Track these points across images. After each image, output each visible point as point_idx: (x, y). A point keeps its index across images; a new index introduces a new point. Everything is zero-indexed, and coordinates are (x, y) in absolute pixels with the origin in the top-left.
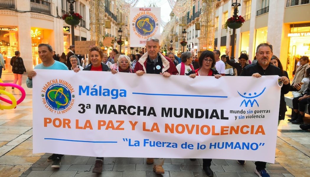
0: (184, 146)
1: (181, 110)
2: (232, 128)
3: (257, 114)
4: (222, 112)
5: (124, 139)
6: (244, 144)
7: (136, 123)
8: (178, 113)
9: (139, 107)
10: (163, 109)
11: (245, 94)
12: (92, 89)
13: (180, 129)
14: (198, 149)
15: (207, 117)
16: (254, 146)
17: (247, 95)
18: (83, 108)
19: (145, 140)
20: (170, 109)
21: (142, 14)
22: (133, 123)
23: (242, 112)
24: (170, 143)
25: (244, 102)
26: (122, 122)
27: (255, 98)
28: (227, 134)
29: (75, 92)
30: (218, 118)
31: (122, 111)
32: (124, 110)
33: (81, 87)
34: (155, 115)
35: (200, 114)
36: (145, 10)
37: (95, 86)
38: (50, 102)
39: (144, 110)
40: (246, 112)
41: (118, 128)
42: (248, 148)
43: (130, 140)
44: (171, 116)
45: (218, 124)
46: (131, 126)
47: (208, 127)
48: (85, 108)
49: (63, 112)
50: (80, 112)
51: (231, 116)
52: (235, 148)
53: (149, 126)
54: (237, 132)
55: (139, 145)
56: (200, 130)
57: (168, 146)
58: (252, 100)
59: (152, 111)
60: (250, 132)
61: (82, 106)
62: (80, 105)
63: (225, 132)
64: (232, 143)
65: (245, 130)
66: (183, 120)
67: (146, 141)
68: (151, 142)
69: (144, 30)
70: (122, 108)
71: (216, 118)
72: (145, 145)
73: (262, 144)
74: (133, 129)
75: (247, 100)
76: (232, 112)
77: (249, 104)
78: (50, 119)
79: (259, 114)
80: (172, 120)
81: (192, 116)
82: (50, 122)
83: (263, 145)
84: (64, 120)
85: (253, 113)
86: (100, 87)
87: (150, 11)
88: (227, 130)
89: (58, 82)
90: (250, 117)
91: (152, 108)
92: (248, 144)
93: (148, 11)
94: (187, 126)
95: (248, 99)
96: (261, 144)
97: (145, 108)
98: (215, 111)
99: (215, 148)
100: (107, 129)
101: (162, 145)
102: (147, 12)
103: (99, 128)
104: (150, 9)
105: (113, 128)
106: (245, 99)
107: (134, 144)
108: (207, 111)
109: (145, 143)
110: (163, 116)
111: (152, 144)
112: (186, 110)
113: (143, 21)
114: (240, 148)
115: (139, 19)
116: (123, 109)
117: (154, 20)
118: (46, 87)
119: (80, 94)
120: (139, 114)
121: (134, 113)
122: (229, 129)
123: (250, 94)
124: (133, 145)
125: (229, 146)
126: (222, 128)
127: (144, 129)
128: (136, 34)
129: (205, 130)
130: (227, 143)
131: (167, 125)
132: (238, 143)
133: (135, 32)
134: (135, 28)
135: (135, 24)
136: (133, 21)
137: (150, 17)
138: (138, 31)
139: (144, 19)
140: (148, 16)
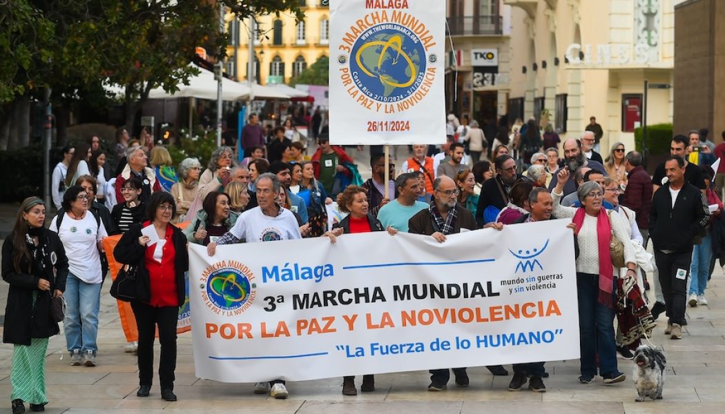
0: (435, 346)
1: (425, 286)
2: (508, 309)
3: (543, 282)
4: (489, 284)
5: (338, 347)
6: (531, 334)
7: (355, 317)
8: (420, 293)
9: (356, 290)
10: (396, 288)
11: (520, 252)
12: (283, 271)
13: (426, 317)
14: (458, 348)
15: (466, 296)
16: (548, 337)
17: (524, 254)
18: (272, 303)
19: (372, 345)
20: (407, 287)
21: (374, 18)
22: (350, 318)
23: (519, 281)
24: (412, 345)
25: (520, 265)
26: (331, 319)
27: (536, 258)
28: (502, 319)
29: (256, 279)
30: (483, 295)
31: (329, 301)
32: (332, 299)
33: (265, 270)
35: (454, 291)
36: (386, 4)
37: (287, 265)
38: (214, 296)
39: (366, 295)
40: (525, 281)
41: (326, 330)
42: (538, 341)
43: (348, 347)
44: (409, 298)
45: (483, 304)
46: (347, 325)
47: (470, 311)
48: (275, 302)
49: (236, 313)
50: (266, 309)
51: (503, 290)
52: (518, 344)
53: (376, 320)
54: (517, 315)
55: (363, 355)
56: (457, 316)
57: (409, 351)
58: (531, 260)
59: (379, 295)
60: (538, 314)
61: (269, 300)
62: (266, 299)
63: (496, 316)
64: (512, 336)
65: (529, 310)
66: (429, 303)
67: (375, 347)
68: (381, 347)
69: (384, 79)
70: (329, 295)
71: (480, 296)
72: (373, 354)
73: (559, 332)
74: (351, 328)
75: (524, 262)
76: (503, 283)
77: (528, 268)
78: (215, 326)
79: (546, 282)
81: (442, 296)
82: (215, 331)
83: (561, 333)
84: (240, 326)
85: (537, 281)
86: (296, 266)
87: (404, 11)
88: (500, 313)
89: (227, 264)
90: (533, 288)
91: (378, 289)
92: (538, 333)
93: (398, 11)
94: (436, 311)
95: (526, 260)
96: (557, 331)
97: (366, 290)
98: (477, 285)
99: (486, 346)
100: (310, 333)
101: (399, 350)
102: (395, 12)
103: (299, 333)
104: (405, 1)
105: (320, 331)
106: (521, 260)
107: (354, 354)
108: (465, 285)
109: (373, 349)
110: (396, 299)
111: (384, 351)
112: (433, 287)
113: (382, 47)
114: (527, 343)
115: (363, 38)
116: (330, 297)
117: (419, 42)
118: (207, 271)
119: (265, 281)
120: (357, 302)
121: (350, 301)
122: (503, 310)
123: (528, 252)
124: (354, 356)
125: (509, 341)
126: (492, 309)
127: (370, 326)
128: (354, 95)
129: (466, 315)
130: (504, 336)
131: (404, 314)
132: (522, 335)
133: (349, 86)
134: (349, 72)
135: (348, 59)
136: (341, 46)
137: (404, 31)
138: (361, 86)
139: (383, 40)
140: (398, 29)
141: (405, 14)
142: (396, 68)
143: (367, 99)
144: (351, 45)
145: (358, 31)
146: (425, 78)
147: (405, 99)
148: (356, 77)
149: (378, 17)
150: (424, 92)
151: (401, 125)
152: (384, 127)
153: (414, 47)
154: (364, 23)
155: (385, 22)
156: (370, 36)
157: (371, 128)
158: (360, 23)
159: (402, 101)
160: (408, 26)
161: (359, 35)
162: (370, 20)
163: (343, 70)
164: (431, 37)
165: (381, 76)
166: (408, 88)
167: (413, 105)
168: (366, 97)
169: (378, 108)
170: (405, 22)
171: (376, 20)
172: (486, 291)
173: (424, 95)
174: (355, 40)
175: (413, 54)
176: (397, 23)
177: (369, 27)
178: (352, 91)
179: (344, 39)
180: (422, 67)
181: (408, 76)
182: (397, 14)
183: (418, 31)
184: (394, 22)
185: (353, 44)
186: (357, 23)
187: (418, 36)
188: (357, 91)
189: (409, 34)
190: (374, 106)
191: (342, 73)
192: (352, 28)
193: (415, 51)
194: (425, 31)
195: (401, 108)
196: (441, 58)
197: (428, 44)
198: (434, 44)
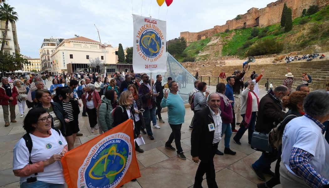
69: (150, 50)
87: (156, 25)
104: (156, 21)
113: (149, 37)
115: (144, 34)
117: (160, 37)
133: (139, 52)
134: (139, 47)
135: (139, 42)
136: (137, 36)
137: (156, 33)
138: (143, 52)
139: (150, 35)
140: (154, 31)
142: (153, 46)
145: (142, 31)
146: (161, 50)
148: (141, 48)
149: (148, 26)
150: (161, 55)
151: (155, 66)
155: (150, 28)
156: (146, 33)
157: (146, 67)
159: (155, 58)
160: (157, 31)
162: (146, 27)
163: (137, 45)
164: (162, 36)
165: (149, 48)
166: (157, 53)
167: (158, 59)
168: (145, 56)
169: (149, 60)
170: (156, 29)
174: (141, 34)
176: (154, 29)
177: (145, 30)
178: (140, 54)
180: (160, 46)
181: (157, 49)
182: (154, 26)
183: (159, 33)
185: (141, 35)
186: (142, 27)
188: (142, 54)
190: (147, 59)
191: (137, 47)
192: (140, 29)
193: (159, 40)
194: (161, 33)
195: (155, 60)
196: (165, 44)
197: (162, 38)
198: (163, 38)
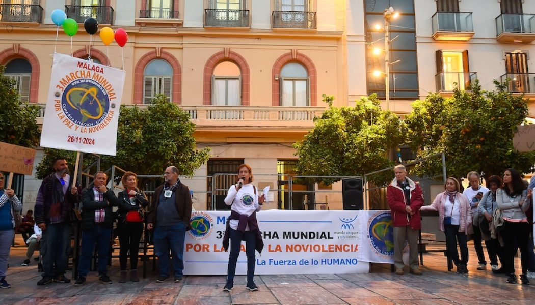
0: (301, 263)
1: (298, 233)
2: (337, 246)
3: (353, 235)
4: (329, 233)
6: (347, 260)
8: (296, 236)
9: (265, 233)
10: (285, 233)
11: (344, 219)
13: (298, 248)
14: (312, 264)
15: (318, 238)
16: (355, 262)
18: (220, 234)
19: (270, 260)
20: (290, 233)
21: (81, 74)
23: (342, 233)
24: (290, 261)
25: (344, 225)
27: (351, 223)
28: (333, 251)
30: (326, 238)
34: (278, 238)
35: (312, 235)
36: (90, 67)
39: (269, 235)
40: (346, 233)
42: (350, 264)
44: (290, 238)
45: (326, 243)
47: (319, 246)
49: (203, 239)
50: (217, 237)
51: (335, 237)
52: (341, 264)
53: (273, 248)
54: (341, 250)
55: (265, 264)
56: (313, 248)
57: (288, 264)
59: (276, 235)
60: (350, 250)
62: (217, 232)
63: (331, 249)
64: (338, 260)
65: (347, 248)
66: (300, 241)
67: (271, 261)
68: (274, 261)
69: (82, 111)
71: (324, 238)
72: (270, 264)
75: (346, 224)
76: (335, 233)
77: (347, 227)
78: (191, 245)
79: (355, 235)
80: (292, 242)
81: (306, 238)
82: (191, 247)
84: (204, 245)
85: (351, 234)
87: (101, 74)
89: (200, 213)
90: (349, 237)
91: (275, 233)
92: (350, 259)
93: (97, 73)
94: (303, 245)
97: (270, 233)
98: (323, 233)
99: (325, 264)
101: (284, 263)
102: (95, 74)
104: (102, 69)
106: (344, 223)
107: (261, 264)
108: (318, 233)
109: (270, 262)
110: (284, 238)
111: (276, 263)
112: (302, 234)
113: (84, 92)
114: (345, 264)
115: (73, 84)
117: (107, 95)
120: (265, 238)
122: (334, 247)
123: (347, 220)
125: (336, 262)
126: (329, 245)
127: (270, 250)
128: (62, 118)
129: (317, 248)
130: (334, 260)
131: (287, 246)
132: (342, 260)
133: (59, 112)
134: (61, 104)
135: (61, 95)
136: (58, 86)
137: (99, 86)
138: (67, 113)
139: (86, 88)
140: (96, 84)
141: (101, 77)
142: (91, 106)
143: (70, 122)
144: (65, 86)
145: (70, 79)
146: (107, 116)
147: (94, 126)
148: (64, 107)
149: (84, 74)
150: (105, 124)
151: (89, 141)
152: (79, 140)
153: (104, 98)
154: (75, 76)
155: (88, 78)
156: (77, 84)
157: (70, 140)
158: (72, 75)
159: (92, 127)
160: (102, 84)
161: (71, 82)
162: (79, 75)
163: (57, 101)
164: (114, 94)
165: (81, 110)
166: (97, 120)
167: (98, 130)
168: (69, 120)
169: (77, 128)
170: (100, 81)
171: (83, 76)
172: (327, 236)
173: (105, 126)
175: (102, 100)
176: (95, 80)
177: (78, 79)
178: (60, 115)
179: (61, 82)
180: (106, 109)
181: (98, 113)
182: (96, 75)
183: (107, 88)
184: (94, 80)
185: (66, 86)
186: (71, 74)
187: (107, 91)
188: (64, 116)
189: (102, 88)
190: (74, 127)
191: (56, 103)
192: (67, 76)
193: (104, 99)
194: (111, 89)
195: (91, 131)
196: (118, 107)
197: (111, 97)
198: (115, 98)
